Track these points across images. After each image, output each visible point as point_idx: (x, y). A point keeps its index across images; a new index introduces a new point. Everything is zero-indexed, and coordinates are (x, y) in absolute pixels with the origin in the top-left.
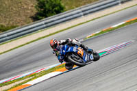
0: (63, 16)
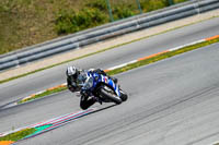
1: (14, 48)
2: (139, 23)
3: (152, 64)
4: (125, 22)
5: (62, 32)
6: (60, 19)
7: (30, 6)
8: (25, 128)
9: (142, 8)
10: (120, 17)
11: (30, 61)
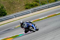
0: (6, 17)
1: (13, 13)
2: (48, 6)
3: (51, 17)
4: (44, 6)
5: (27, 8)
6: (26, 5)
7: (18, 1)
8: (16, 35)
9: (49, 2)
10: (43, 4)
11: (18, 16)
